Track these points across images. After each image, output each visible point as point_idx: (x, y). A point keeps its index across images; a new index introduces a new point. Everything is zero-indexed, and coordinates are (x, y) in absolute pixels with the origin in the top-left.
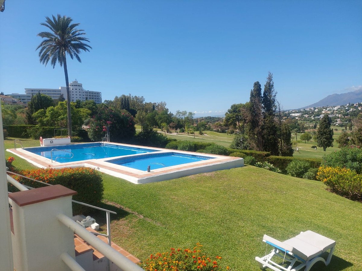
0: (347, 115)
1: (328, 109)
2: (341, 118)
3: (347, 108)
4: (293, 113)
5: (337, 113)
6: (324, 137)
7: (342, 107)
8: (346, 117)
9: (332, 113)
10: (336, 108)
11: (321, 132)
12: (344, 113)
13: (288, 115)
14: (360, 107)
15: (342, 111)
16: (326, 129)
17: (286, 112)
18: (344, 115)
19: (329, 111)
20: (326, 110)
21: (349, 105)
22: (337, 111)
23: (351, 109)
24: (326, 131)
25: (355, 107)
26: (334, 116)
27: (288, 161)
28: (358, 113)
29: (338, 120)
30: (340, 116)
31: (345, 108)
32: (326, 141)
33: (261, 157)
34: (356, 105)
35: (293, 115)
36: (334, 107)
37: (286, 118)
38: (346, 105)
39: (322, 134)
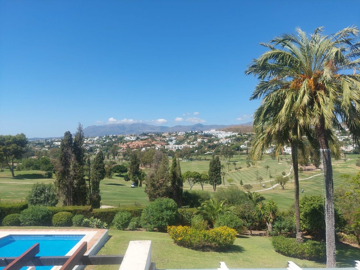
0: (105, 145)
1: (89, 139)
2: (100, 148)
3: (104, 139)
4: (56, 141)
5: (96, 143)
6: (98, 171)
7: (101, 138)
8: (104, 147)
9: (93, 143)
10: (96, 138)
11: (97, 166)
12: (102, 144)
13: (51, 143)
14: (114, 139)
15: (100, 142)
16: (100, 164)
17: (49, 140)
18: (102, 146)
19: (90, 141)
20: (87, 140)
21: (106, 136)
22: (97, 142)
23: (108, 140)
24: (101, 165)
25: (110, 139)
26: (94, 146)
27: (111, 213)
28: (113, 144)
29: (98, 149)
30: (99, 146)
31: (103, 139)
32: (100, 175)
33: (85, 213)
34: (111, 136)
35: (56, 143)
36: (94, 138)
37: (49, 146)
38: (103, 137)
39: (97, 169)
